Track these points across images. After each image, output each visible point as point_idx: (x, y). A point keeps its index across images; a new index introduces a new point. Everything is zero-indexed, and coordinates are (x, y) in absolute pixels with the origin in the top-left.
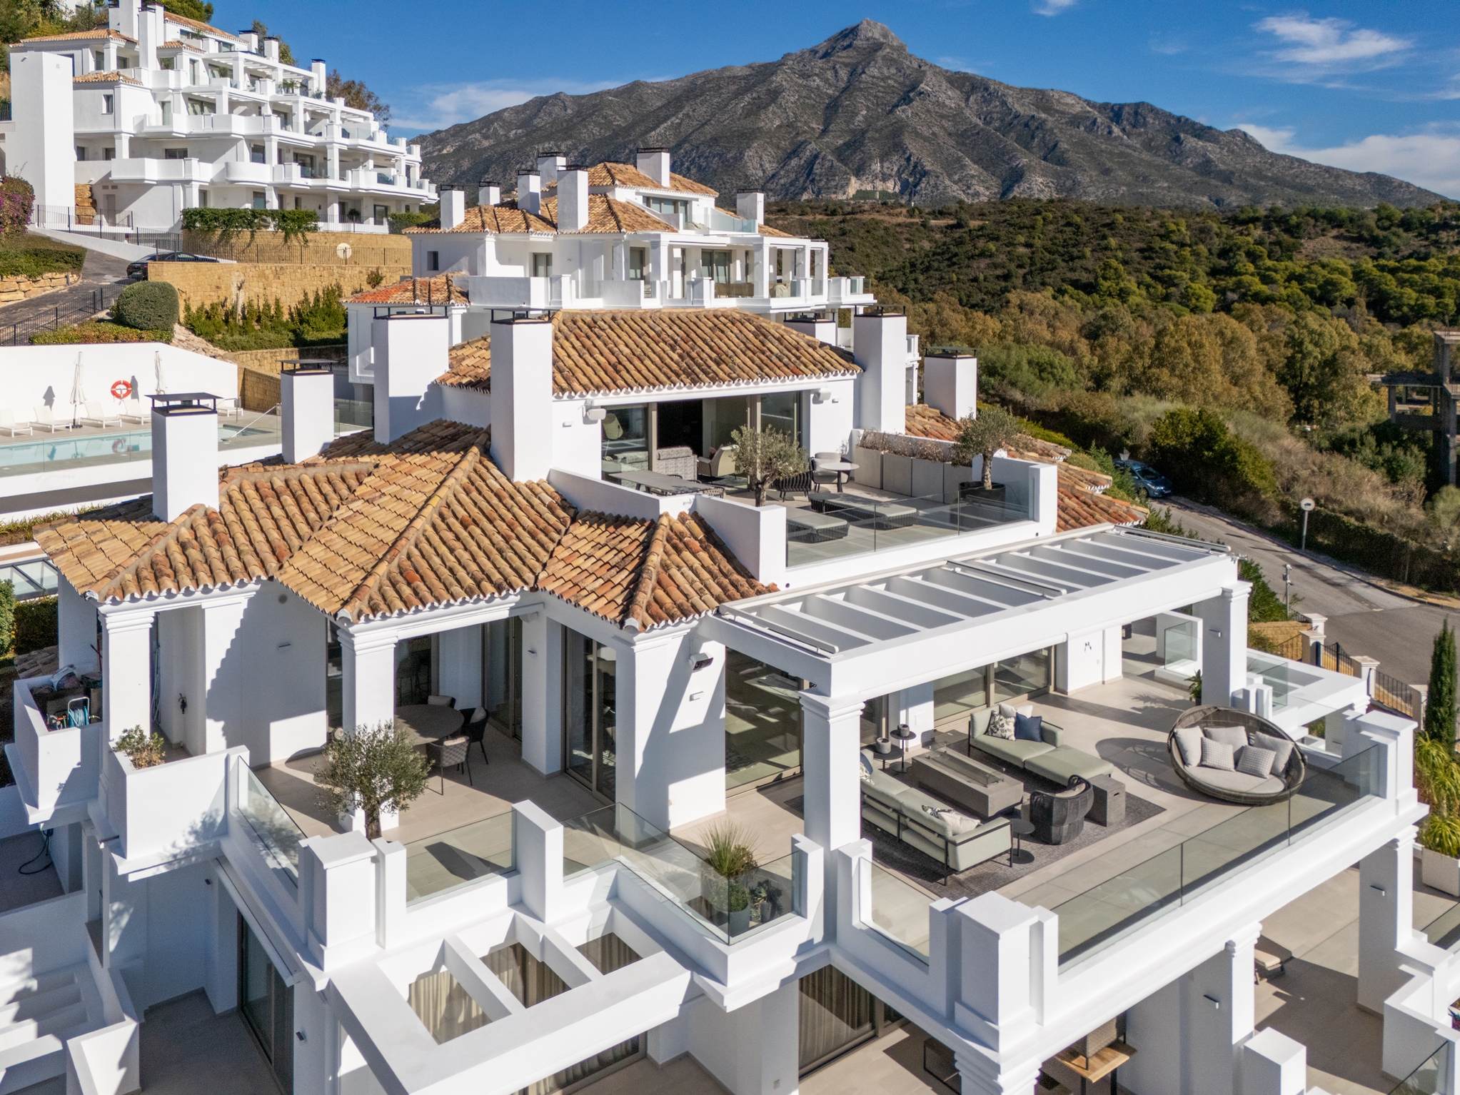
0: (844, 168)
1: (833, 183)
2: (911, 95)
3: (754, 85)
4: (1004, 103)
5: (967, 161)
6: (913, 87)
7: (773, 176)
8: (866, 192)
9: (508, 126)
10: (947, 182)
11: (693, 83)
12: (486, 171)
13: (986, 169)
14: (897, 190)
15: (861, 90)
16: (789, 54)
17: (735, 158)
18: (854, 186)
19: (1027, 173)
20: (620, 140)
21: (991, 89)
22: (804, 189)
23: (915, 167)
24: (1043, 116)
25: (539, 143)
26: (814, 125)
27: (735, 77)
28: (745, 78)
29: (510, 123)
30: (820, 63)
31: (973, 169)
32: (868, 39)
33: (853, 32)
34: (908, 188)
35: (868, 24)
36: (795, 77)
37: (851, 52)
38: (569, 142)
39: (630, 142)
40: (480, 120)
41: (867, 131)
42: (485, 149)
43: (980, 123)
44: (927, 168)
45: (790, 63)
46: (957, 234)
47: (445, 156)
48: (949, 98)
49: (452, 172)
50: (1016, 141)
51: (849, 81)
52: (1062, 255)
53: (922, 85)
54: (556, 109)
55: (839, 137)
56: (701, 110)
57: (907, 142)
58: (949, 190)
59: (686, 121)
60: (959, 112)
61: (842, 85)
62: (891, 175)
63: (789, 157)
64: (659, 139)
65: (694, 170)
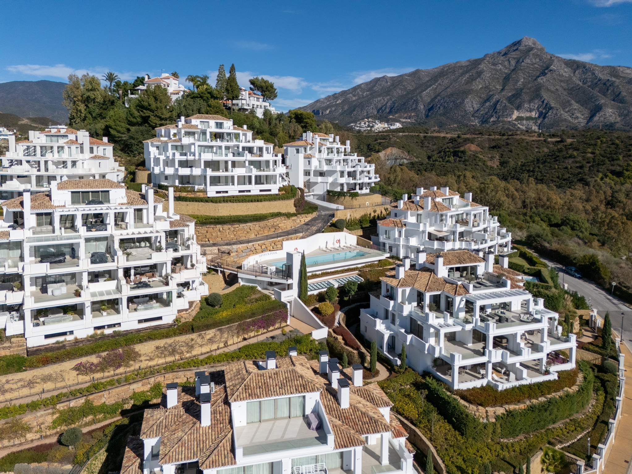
0: (511, 106)
1: (506, 113)
2: (546, 71)
3: (471, 70)
4: (593, 74)
5: (573, 102)
6: (547, 68)
7: (478, 110)
8: (522, 117)
9: (363, 91)
10: (562, 112)
11: (443, 69)
12: (354, 110)
13: (582, 105)
14: (537, 116)
15: (521, 70)
16: (487, 54)
17: (461, 103)
18: (516, 114)
19: (604, 107)
20: (410, 96)
21: (587, 67)
22: (492, 116)
23: (546, 105)
24: (614, 79)
25: (376, 98)
26: (498, 87)
27: (462, 66)
28: (467, 66)
29: (364, 89)
30: (502, 58)
31: (576, 106)
32: (526, 46)
33: (519, 43)
34: (543, 115)
35: (526, 39)
36: (490, 65)
37: (518, 52)
38: (388, 97)
39: (414, 97)
40: (352, 89)
41: (523, 89)
42: (354, 101)
43: (581, 84)
44: (552, 106)
45: (488, 59)
46: (560, 146)
47: (338, 104)
48: (565, 72)
49: (340, 111)
50: (599, 92)
51: (516, 66)
52: (608, 158)
53: (552, 67)
54: (383, 83)
55: (510, 92)
56: (446, 81)
57: (543, 94)
58: (563, 116)
59: (439, 87)
60: (570, 78)
61: (512, 68)
62: (534, 109)
63: (485, 102)
64: (427, 95)
65: (442, 108)
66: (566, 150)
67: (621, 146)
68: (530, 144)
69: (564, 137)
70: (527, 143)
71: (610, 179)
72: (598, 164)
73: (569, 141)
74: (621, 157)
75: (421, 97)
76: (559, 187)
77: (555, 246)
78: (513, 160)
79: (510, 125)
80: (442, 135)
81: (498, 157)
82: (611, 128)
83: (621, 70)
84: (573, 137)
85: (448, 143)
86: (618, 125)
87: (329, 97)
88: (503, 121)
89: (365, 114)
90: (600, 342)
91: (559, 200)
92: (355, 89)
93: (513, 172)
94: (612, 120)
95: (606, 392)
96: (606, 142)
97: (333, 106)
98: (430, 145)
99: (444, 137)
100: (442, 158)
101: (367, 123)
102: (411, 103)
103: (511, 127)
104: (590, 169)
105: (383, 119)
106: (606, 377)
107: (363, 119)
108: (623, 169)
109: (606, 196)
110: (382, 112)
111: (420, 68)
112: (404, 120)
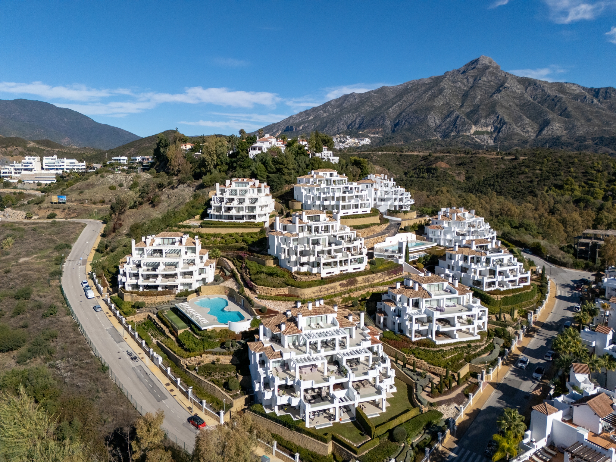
0: (469, 122)
1: (465, 128)
2: (501, 88)
3: (433, 87)
4: (543, 90)
5: (524, 117)
6: (502, 85)
7: (440, 125)
8: (479, 131)
9: (333, 107)
10: (515, 127)
11: (407, 86)
12: (326, 126)
13: (533, 120)
14: (492, 130)
15: (479, 87)
16: (447, 72)
17: (424, 119)
18: (474, 129)
19: (552, 122)
20: (377, 112)
21: (538, 84)
22: (452, 131)
23: (501, 120)
24: (561, 95)
25: (346, 114)
26: (457, 103)
27: (424, 84)
28: (429, 84)
29: (334, 106)
30: (461, 76)
31: (527, 120)
32: (483, 64)
33: (476, 61)
34: (498, 130)
35: (483, 57)
36: (450, 83)
37: (475, 71)
38: (357, 114)
39: (381, 113)
40: (322, 105)
41: (480, 105)
42: (325, 117)
43: (531, 100)
44: (506, 121)
45: (448, 76)
46: (515, 163)
47: (310, 120)
48: (518, 89)
49: (313, 127)
50: (548, 107)
51: (473, 83)
52: (553, 174)
53: (506, 84)
54: (352, 99)
55: (468, 108)
56: (411, 98)
57: (497, 109)
58: (515, 130)
59: (404, 103)
60: (522, 95)
61: (470, 85)
62: (490, 124)
63: (446, 118)
64: (393, 111)
65: (407, 124)
66: (520, 167)
67: (563, 163)
68: (490, 161)
69: (518, 155)
70: (488, 160)
71: (553, 191)
72: (545, 179)
73: (522, 158)
74: (562, 173)
75: (388, 113)
76: (514, 198)
77: (517, 239)
78: (476, 175)
79: (469, 139)
80: (416, 153)
81: (464, 173)
82: (557, 141)
83: (568, 86)
84: (525, 155)
85: (421, 161)
86: (563, 138)
87: (301, 113)
88: (462, 136)
89: (336, 130)
90: (540, 278)
91: (516, 210)
92: (325, 105)
93: (477, 186)
94: (559, 133)
95: (542, 293)
96: (552, 161)
97: (305, 122)
98: (406, 163)
99: (417, 156)
100: (417, 174)
101: (339, 139)
102: (378, 119)
103: (469, 141)
104: (538, 183)
105: (354, 135)
106: (542, 288)
107: (335, 135)
108: (564, 183)
109: (549, 205)
110: (352, 128)
111: (386, 85)
112: (372, 136)
